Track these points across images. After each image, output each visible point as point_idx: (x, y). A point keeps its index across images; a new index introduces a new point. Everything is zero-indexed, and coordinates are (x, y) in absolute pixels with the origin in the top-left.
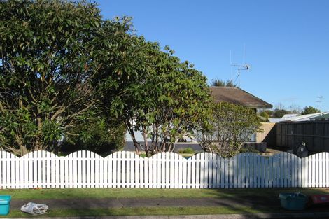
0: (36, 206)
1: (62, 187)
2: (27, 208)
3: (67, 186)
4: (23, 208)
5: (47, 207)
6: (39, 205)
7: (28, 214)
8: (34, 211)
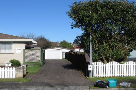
0: (127, 83)
1: (122, 76)
2: (123, 84)
3: (124, 76)
4: (121, 84)
5: (130, 84)
6: (128, 83)
7: (123, 87)
8: (126, 85)
